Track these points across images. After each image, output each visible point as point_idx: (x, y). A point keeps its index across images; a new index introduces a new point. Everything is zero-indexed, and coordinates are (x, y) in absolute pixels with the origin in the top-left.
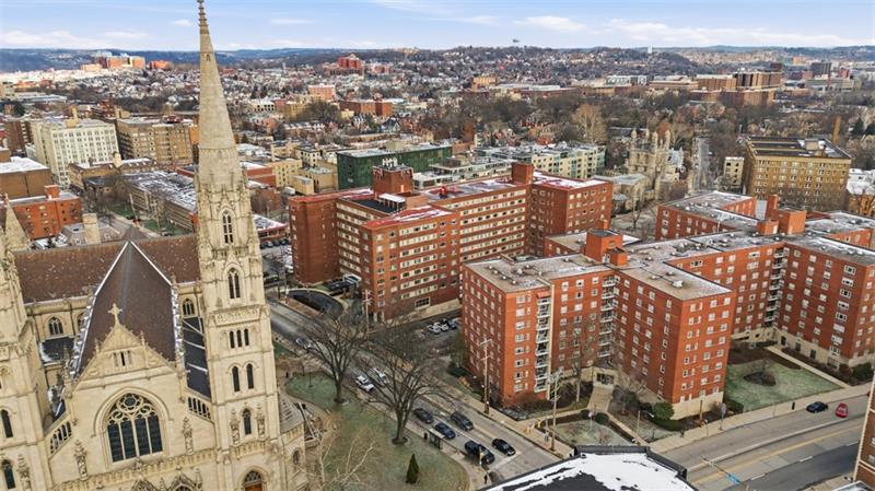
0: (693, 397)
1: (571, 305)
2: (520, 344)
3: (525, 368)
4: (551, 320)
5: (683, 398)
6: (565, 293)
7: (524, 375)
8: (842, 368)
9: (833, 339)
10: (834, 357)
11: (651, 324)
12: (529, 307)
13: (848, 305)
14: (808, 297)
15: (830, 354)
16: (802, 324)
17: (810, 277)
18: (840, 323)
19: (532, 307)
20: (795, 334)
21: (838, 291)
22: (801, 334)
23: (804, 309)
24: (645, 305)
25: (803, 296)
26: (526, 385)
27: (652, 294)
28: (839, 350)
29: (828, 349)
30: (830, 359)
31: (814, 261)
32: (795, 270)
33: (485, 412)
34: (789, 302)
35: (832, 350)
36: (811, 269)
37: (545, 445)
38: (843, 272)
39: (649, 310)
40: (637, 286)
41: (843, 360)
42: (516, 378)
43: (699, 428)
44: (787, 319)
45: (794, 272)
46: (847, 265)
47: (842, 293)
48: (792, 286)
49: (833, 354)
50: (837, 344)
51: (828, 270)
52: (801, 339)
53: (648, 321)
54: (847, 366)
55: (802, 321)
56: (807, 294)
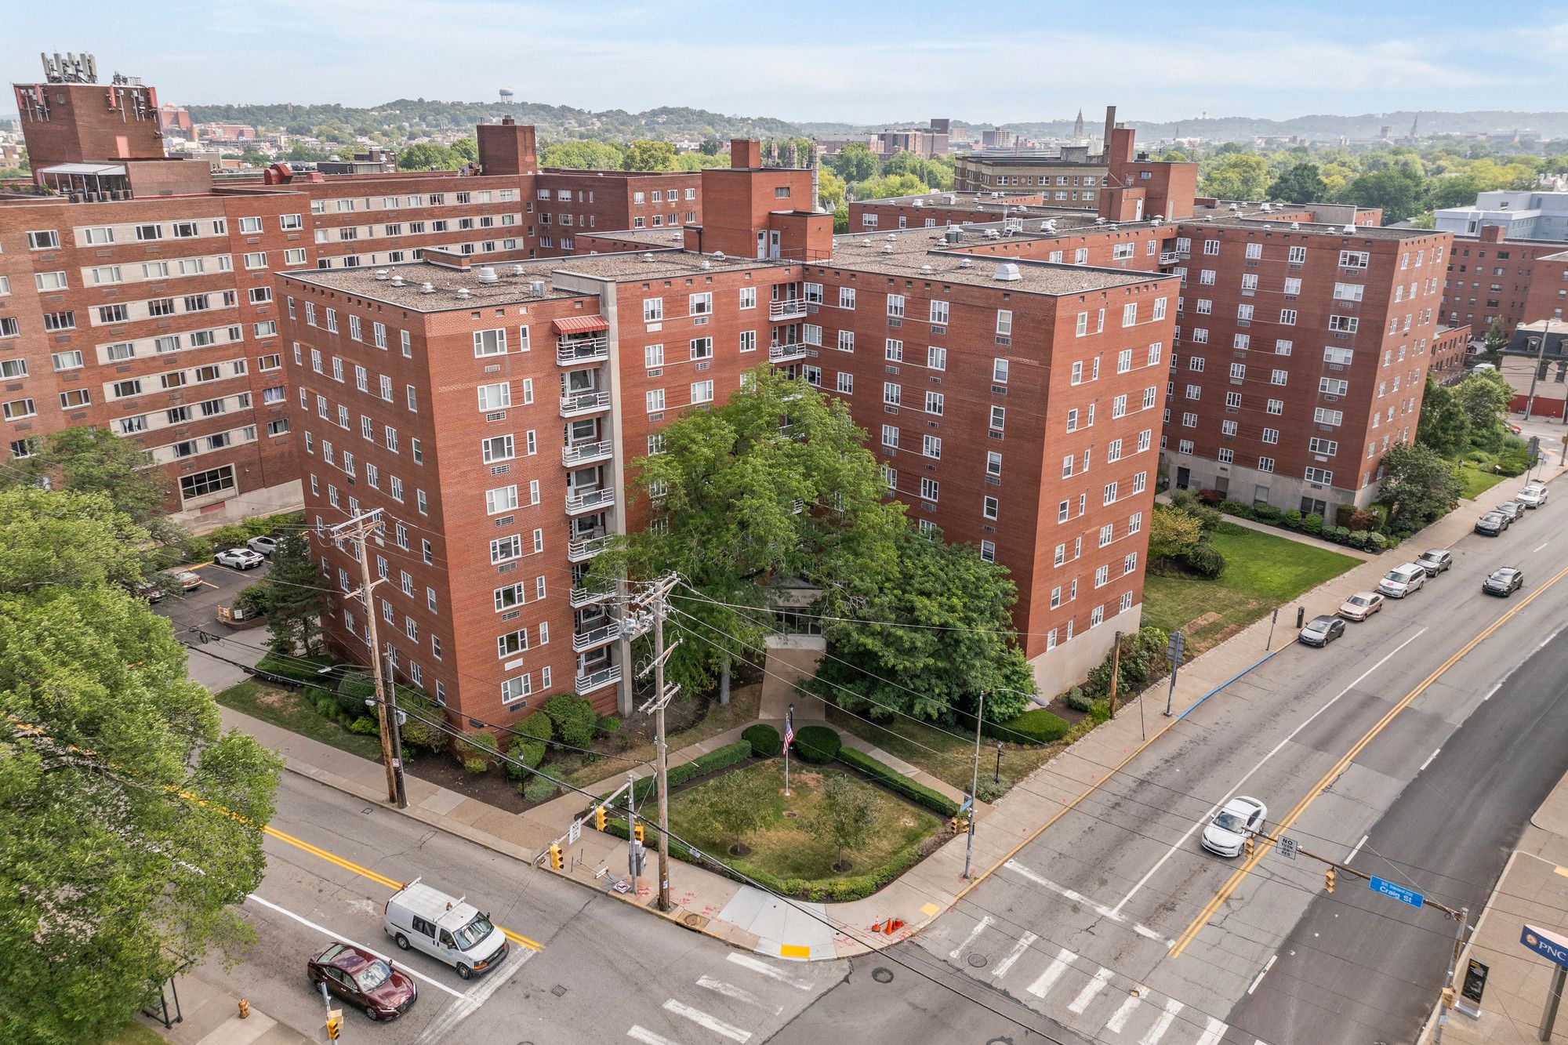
0: (1076, 632)
1: (676, 385)
2: (506, 521)
3: (536, 613)
4: (617, 425)
5: (1051, 636)
6: (654, 338)
7: (535, 638)
8: (1344, 516)
9: (1314, 448)
10: (1315, 494)
11: (940, 412)
12: (526, 374)
13: (1350, 353)
14: (1243, 355)
15: (1305, 487)
16: (1229, 427)
17: (1247, 301)
18: (1330, 403)
19: (539, 375)
20: (1213, 455)
21: (1324, 321)
22: (1230, 453)
23: (1235, 388)
24: (915, 353)
25: (1230, 354)
26: (547, 673)
27: (939, 307)
28: (1328, 475)
29: (1300, 476)
30: (1306, 501)
31: (1256, 257)
32: (1206, 292)
33: (392, 799)
34: (1195, 379)
35: (1309, 477)
36: (1250, 281)
37: (631, 891)
38: (1335, 270)
39: (929, 366)
40: (883, 295)
41: (1340, 497)
42: (503, 653)
43: (1109, 722)
44: (1190, 420)
45: (1205, 297)
46: (1345, 247)
47: (1334, 326)
48: (1201, 334)
49: (1314, 486)
50: (1324, 459)
51: (1294, 272)
52: (1228, 465)
53: (929, 405)
54: (1355, 510)
55: (1231, 419)
56: (1241, 346)
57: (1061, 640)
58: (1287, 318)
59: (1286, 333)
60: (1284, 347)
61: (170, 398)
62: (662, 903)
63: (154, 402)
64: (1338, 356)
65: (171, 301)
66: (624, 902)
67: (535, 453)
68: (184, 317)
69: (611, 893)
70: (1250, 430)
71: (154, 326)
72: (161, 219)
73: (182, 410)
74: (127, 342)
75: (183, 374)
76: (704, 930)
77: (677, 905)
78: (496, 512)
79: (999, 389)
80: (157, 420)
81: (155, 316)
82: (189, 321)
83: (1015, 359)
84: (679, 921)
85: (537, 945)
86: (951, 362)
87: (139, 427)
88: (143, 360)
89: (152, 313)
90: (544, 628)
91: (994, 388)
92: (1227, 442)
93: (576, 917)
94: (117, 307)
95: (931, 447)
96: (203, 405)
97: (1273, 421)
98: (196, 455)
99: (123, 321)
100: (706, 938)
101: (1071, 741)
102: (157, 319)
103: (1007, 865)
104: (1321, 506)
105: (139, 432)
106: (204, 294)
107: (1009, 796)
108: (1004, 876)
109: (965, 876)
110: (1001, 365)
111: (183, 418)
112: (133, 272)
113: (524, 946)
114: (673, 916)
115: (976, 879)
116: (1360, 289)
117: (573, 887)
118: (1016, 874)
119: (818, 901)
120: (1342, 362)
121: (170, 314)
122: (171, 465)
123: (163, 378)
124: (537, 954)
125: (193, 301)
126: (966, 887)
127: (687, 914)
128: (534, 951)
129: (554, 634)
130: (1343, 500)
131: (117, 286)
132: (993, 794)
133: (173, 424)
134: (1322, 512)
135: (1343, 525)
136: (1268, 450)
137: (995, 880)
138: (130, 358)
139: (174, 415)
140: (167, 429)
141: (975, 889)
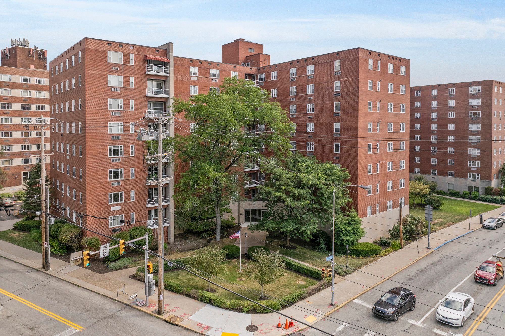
0: (381, 211)
2: (117, 138)
3: (129, 185)
6: (194, 83)
7: (127, 198)
8: (488, 191)
9: (470, 165)
10: (474, 184)
11: (313, 111)
12: (132, 74)
13: (479, 125)
14: (436, 132)
15: (469, 182)
16: (434, 161)
17: (434, 111)
18: (474, 146)
19: (137, 76)
20: (428, 173)
21: (466, 114)
22: (435, 171)
23: (434, 145)
24: (302, 90)
25: (430, 132)
26: (133, 216)
27: (311, 69)
28: (478, 175)
29: (465, 177)
30: (470, 188)
31: (435, 95)
32: (418, 110)
33: (44, 267)
34: (418, 144)
35: (470, 177)
36: (434, 104)
37: (145, 305)
38: (468, 95)
39: (307, 93)
40: (288, 70)
41: (485, 184)
42: (111, 202)
43: (401, 250)
44: (417, 160)
45: (418, 112)
46: (471, 86)
47: (471, 116)
48: (418, 126)
49: (473, 181)
50: (475, 169)
51: (451, 98)
52: (435, 176)
53: (308, 110)
54: (493, 188)
55: (434, 157)
56: (434, 129)
57: (374, 212)
58: (451, 115)
59: (452, 121)
60: (452, 127)
61: (24, 140)
62: (160, 311)
63: (17, 141)
64: (474, 127)
65: (30, 105)
66: (140, 310)
67: (133, 110)
68: (35, 112)
69: (135, 306)
70: (442, 162)
71: (22, 113)
72: (31, 76)
73: (28, 146)
74: (10, 118)
75: (30, 133)
76: (179, 324)
77: (168, 312)
78: (112, 133)
79: (337, 94)
80: (17, 148)
81: (23, 110)
82: (36, 113)
83: (343, 79)
84: (166, 319)
85: (81, 328)
86: (316, 89)
87: (9, 150)
88: (15, 125)
89: (22, 108)
90: (132, 193)
91: (335, 94)
92: (434, 166)
93: (110, 317)
94: (8, 104)
95: (310, 127)
96: (37, 145)
97: (451, 156)
98: (31, 164)
99: (9, 109)
100: (180, 328)
101: (383, 255)
102: (23, 111)
103: (354, 301)
104: (477, 189)
105: (8, 151)
106: (44, 105)
107: (354, 274)
108: (353, 306)
109: (331, 305)
110: (337, 84)
111: (28, 149)
112: (16, 93)
113: (73, 328)
114: (164, 317)
115: (337, 306)
116: (479, 100)
117: (115, 303)
118: (360, 305)
119: (248, 312)
120: (476, 129)
121: (29, 110)
122: (20, 166)
123: (22, 133)
124: (79, 332)
125: (39, 107)
126: (332, 309)
127: (172, 316)
128: (78, 330)
129: (137, 197)
130: (486, 185)
131: (9, 96)
132: (345, 272)
133: (24, 151)
134: (478, 191)
135: (489, 195)
136: (451, 168)
137: (347, 307)
138: (10, 123)
139: (24, 147)
140: (20, 152)
141: (337, 310)
